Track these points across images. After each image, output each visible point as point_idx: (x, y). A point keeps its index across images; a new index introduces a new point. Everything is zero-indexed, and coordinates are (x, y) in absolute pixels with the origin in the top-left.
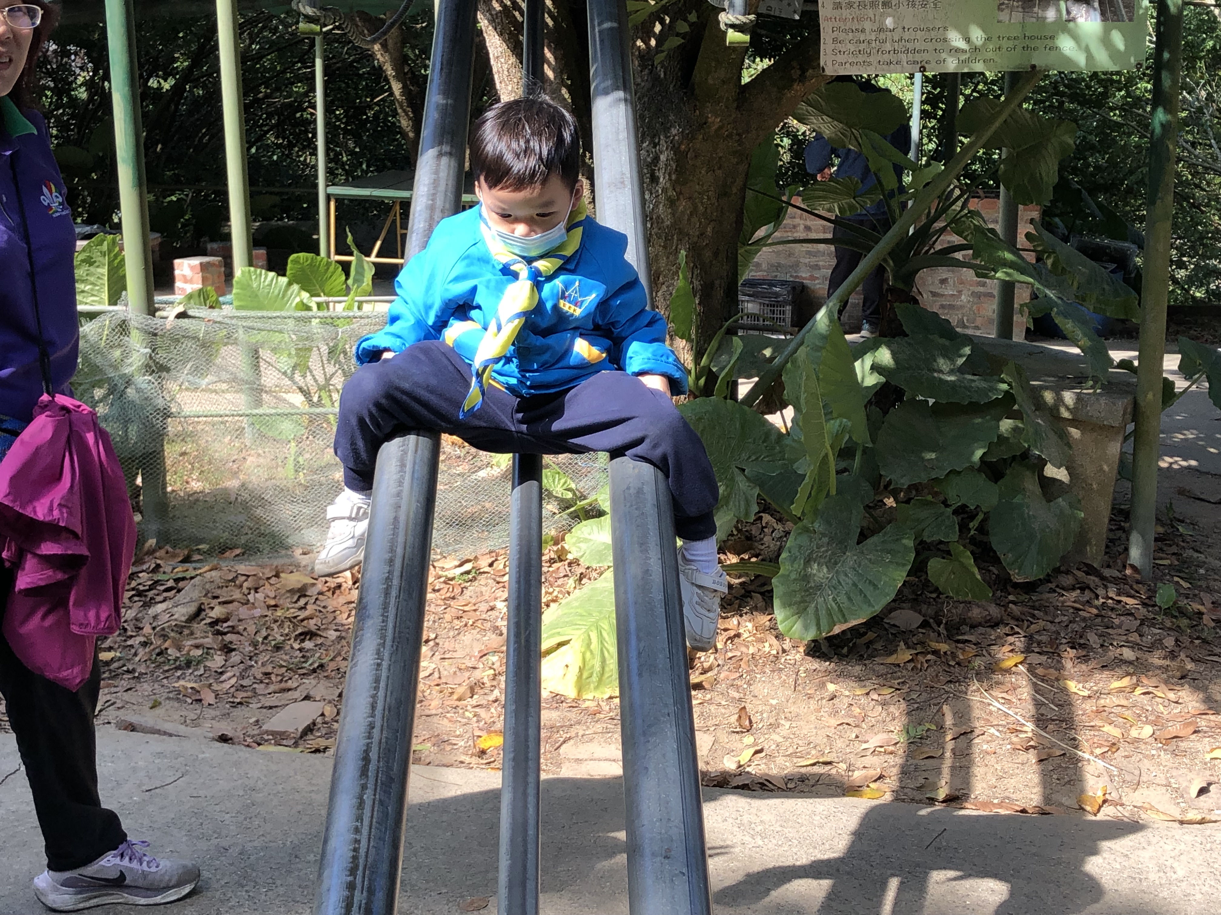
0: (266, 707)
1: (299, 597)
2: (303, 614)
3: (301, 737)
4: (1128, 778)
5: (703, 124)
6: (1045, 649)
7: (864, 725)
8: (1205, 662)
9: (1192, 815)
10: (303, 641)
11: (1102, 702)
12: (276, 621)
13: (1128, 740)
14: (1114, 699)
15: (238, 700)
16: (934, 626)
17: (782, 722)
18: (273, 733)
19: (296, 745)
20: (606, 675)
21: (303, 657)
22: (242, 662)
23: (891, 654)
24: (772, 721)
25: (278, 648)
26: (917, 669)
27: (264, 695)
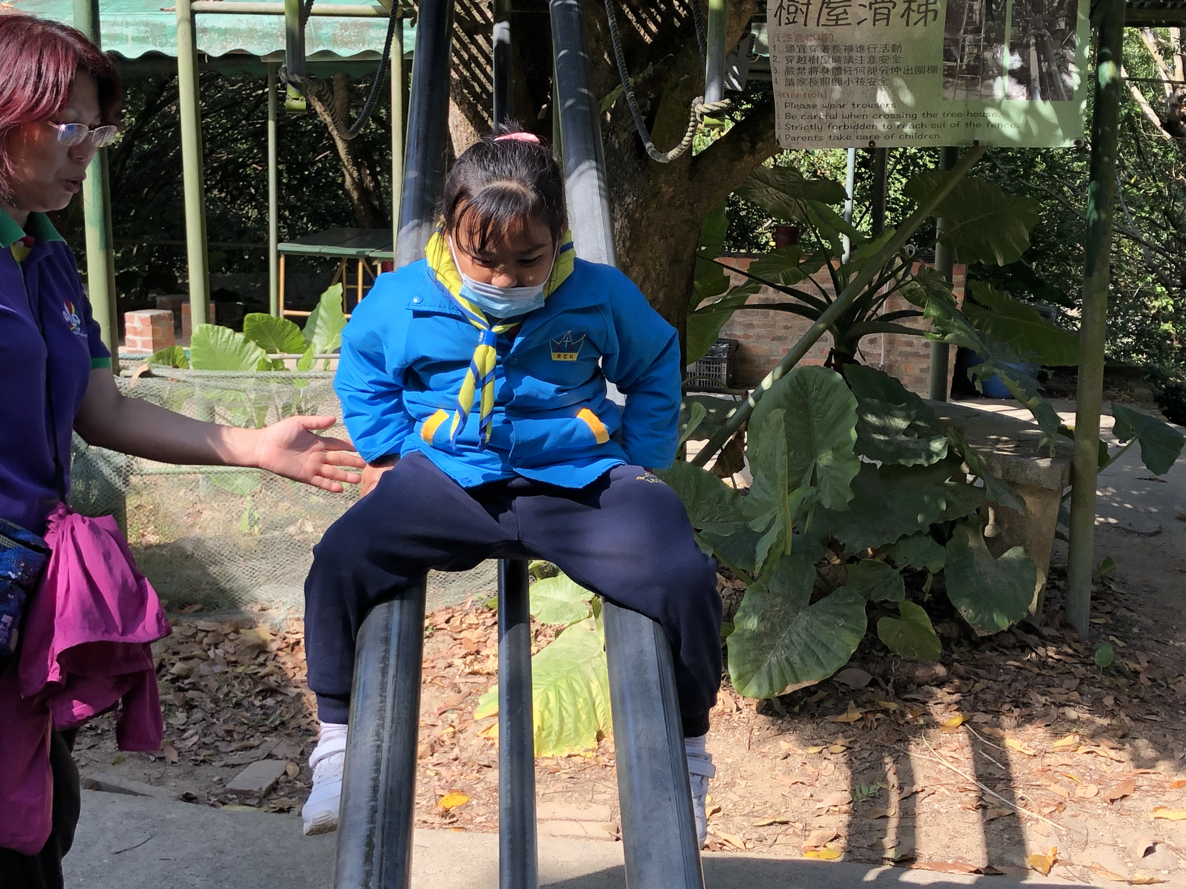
0: (228, 766)
1: (259, 653)
2: (263, 671)
3: (265, 797)
4: (1076, 837)
5: (657, 194)
6: (990, 708)
7: (817, 784)
8: (1144, 721)
9: (1138, 876)
10: (264, 698)
11: (1047, 761)
12: (236, 678)
13: (1074, 799)
14: (1059, 758)
15: (201, 758)
16: (882, 684)
17: (738, 781)
18: (238, 792)
19: (260, 805)
20: (565, 734)
21: (264, 714)
22: (204, 719)
23: (841, 713)
24: (728, 779)
25: (238, 705)
26: (867, 727)
27: (227, 753)
